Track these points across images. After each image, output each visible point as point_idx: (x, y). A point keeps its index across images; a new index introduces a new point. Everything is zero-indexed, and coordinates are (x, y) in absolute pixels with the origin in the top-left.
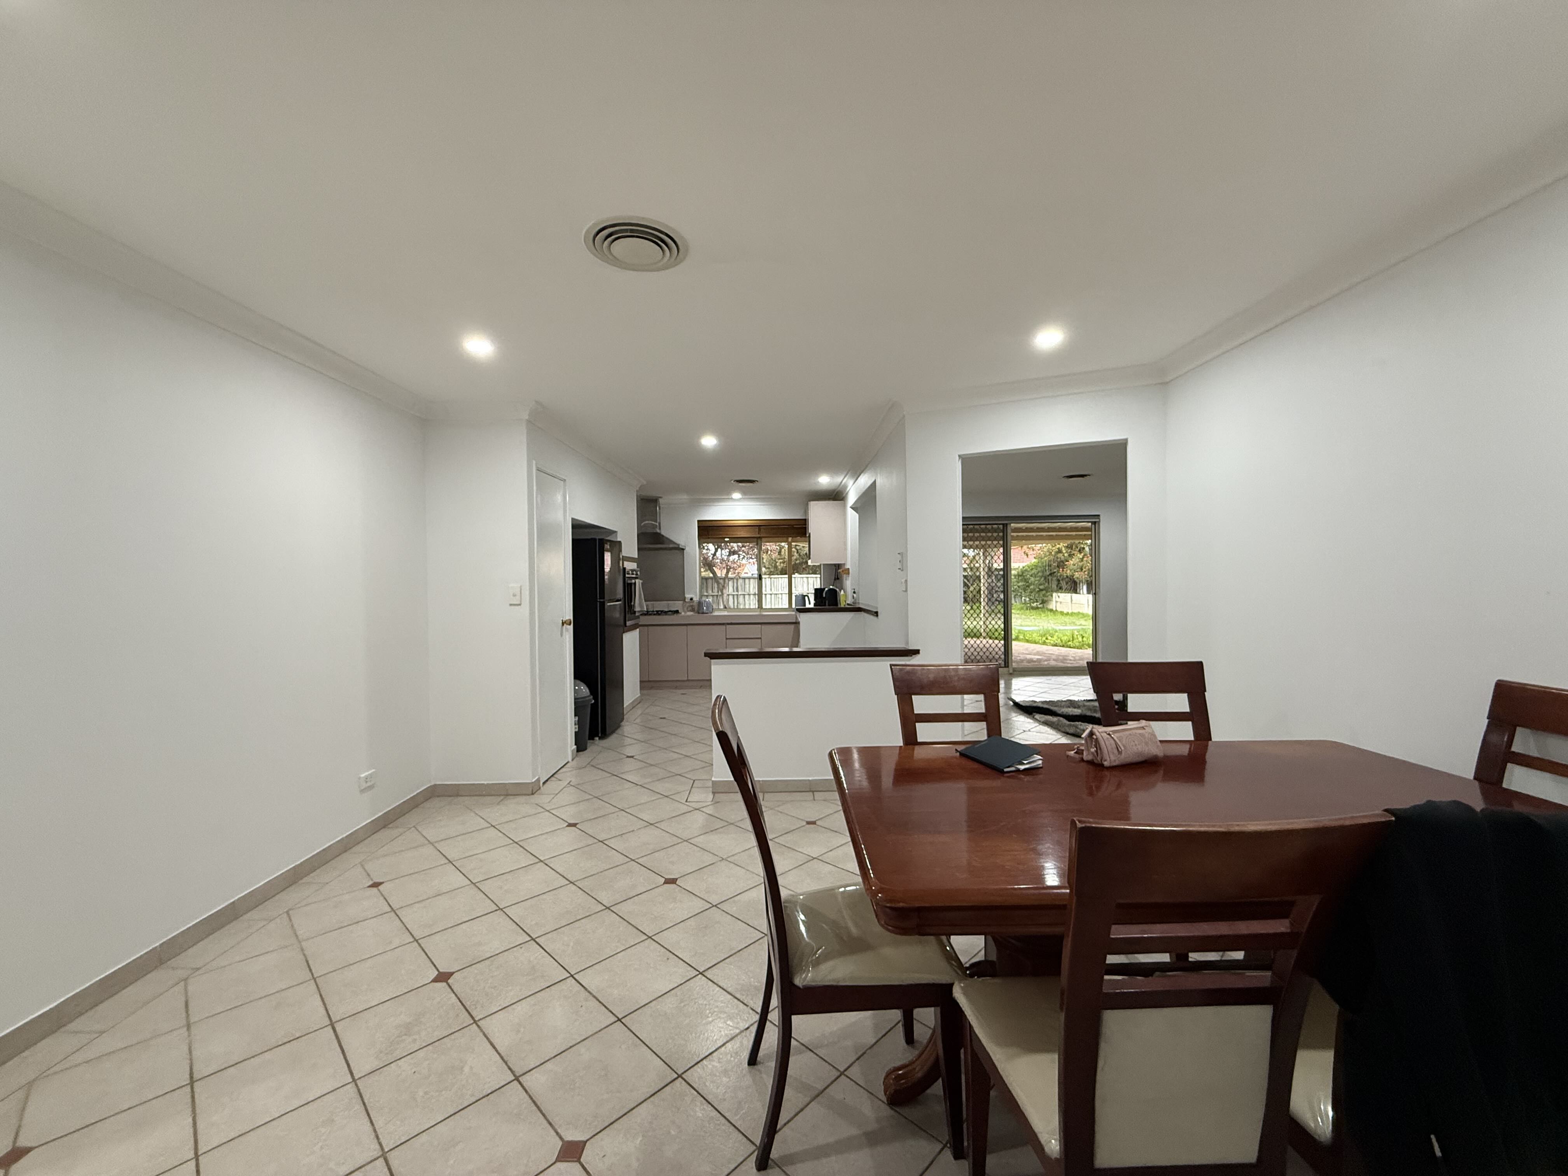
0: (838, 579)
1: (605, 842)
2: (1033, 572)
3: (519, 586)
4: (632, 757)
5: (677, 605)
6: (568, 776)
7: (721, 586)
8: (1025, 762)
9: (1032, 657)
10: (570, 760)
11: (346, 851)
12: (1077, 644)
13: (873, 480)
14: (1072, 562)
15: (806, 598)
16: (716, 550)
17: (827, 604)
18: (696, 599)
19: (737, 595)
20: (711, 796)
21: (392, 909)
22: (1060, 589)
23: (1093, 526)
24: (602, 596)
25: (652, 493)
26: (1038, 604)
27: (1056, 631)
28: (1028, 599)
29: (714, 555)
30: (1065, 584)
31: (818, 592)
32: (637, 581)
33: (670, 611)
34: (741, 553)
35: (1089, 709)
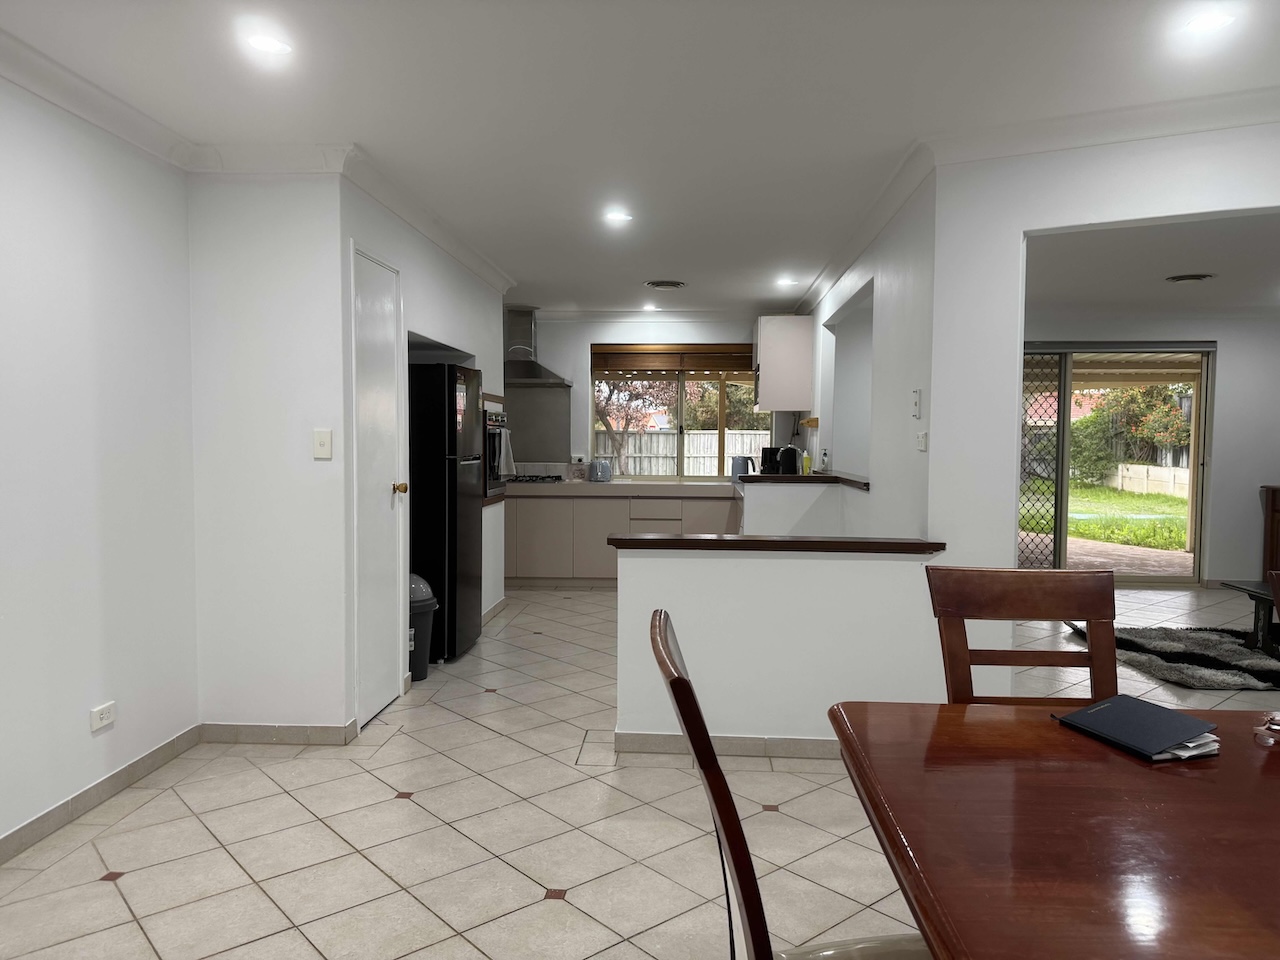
0: (798, 434)
1: (455, 825)
2: (1089, 430)
3: (329, 430)
4: (494, 691)
5: (559, 468)
6: (398, 717)
7: (617, 444)
8: (1191, 745)
9: (1093, 559)
10: (401, 692)
11: (70, 822)
12: (1162, 541)
13: (869, 278)
14: (1152, 418)
15: (749, 462)
16: (611, 392)
17: (781, 471)
18: (587, 460)
19: (640, 457)
20: (612, 757)
21: (134, 916)
22: (1130, 458)
23: (1205, 359)
24: (453, 451)
25: (524, 301)
26: (1094, 479)
27: (1127, 522)
28: (1077, 472)
29: (609, 398)
30: (1138, 449)
31: (768, 454)
32: (503, 430)
33: (549, 477)
34: (647, 397)
35: (1197, 643)
